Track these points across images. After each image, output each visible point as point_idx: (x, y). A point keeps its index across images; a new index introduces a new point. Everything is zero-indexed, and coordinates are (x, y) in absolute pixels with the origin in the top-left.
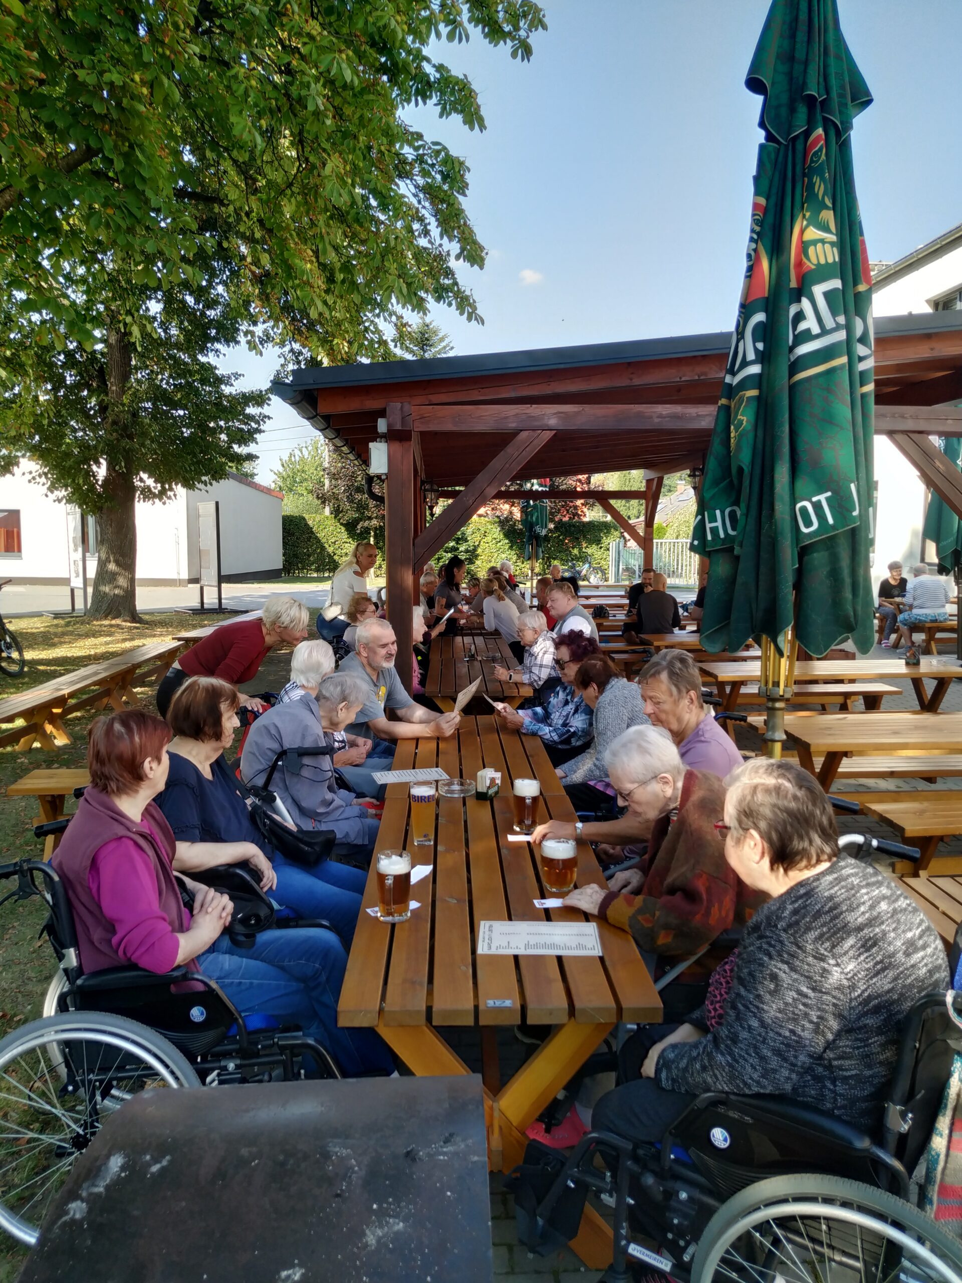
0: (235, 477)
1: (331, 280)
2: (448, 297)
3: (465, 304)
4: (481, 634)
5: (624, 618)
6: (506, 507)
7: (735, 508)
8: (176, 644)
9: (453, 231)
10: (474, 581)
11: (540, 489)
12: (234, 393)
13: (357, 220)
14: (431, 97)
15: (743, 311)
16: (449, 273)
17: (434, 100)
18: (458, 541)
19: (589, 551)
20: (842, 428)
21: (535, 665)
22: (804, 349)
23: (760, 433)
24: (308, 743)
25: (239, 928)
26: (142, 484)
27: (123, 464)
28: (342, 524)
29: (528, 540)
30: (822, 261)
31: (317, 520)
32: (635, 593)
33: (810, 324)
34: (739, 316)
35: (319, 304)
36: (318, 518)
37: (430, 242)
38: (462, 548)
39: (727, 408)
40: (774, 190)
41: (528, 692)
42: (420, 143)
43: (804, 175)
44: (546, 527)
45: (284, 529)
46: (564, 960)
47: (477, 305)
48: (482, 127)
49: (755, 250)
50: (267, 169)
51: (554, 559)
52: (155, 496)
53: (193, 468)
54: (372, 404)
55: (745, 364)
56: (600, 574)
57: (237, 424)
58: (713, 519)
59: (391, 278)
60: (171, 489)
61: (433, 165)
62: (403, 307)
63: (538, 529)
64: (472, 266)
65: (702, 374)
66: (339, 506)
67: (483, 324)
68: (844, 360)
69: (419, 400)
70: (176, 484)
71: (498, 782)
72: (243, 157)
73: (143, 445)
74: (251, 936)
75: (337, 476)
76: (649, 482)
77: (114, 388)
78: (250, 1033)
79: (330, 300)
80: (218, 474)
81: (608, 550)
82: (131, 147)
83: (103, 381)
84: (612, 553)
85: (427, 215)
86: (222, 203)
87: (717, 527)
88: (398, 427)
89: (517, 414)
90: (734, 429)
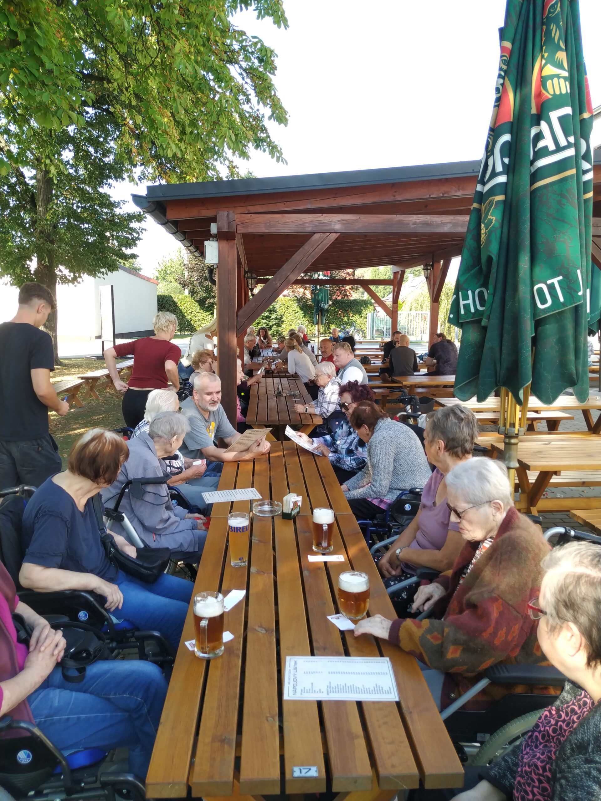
0: (125, 270)
1: (183, 133)
2: (263, 146)
3: (273, 149)
4: (286, 376)
5: (380, 364)
6: (301, 290)
7: (483, 289)
8: (81, 381)
9: (267, 100)
10: (282, 339)
11: (324, 278)
12: (122, 213)
13: (200, 89)
14: (251, 5)
15: (492, 133)
16: (263, 129)
17: (254, 6)
18: (270, 311)
19: (354, 319)
20: (571, 226)
21: (325, 402)
22: (542, 163)
23: (505, 230)
24: (150, 475)
25: (71, 663)
26: (60, 274)
27: (47, 260)
28: (196, 301)
29: (316, 312)
30: (558, 93)
31: (180, 298)
32: (388, 347)
33: (547, 142)
34: (489, 137)
35: (173, 146)
36: (181, 296)
37: (251, 108)
38: (273, 317)
39: (479, 211)
40: (518, 37)
41: (318, 421)
42: (244, 37)
43: (543, 24)
44: (328, 303)
45: (158, 303)
46: (365, 707)
47: (282, 151)
48: (286, 26)
49: (503, 85)
50: (139, 56)
51: (332, 324)
52: (69, 281)
53: (94, 263)
54: (206, 213)
55: (494, 174)
56: (361, 333)
57: (124, 234)
58: (466, 298)
59: (223, 129)
60: (80, 277)
61: (253, 53)
62: (234, 153)
63: (322, 304)
64: (280, 124)
65: (446, 193)
66: (194, 289)
67: (287, 164)
68: (573, 171)
69: (240, 210)
70: (84, 273)
71: (300, 504)
72: (123, 49)
73: (59, 247)
74: (82, 670)
75: (193, 270)
76: (395, 274)
77: (41, 209)
78: (73, 771)
79: (183, 146)
80: (112, 267)
81: (366, 318)
82: (31, 24)
83: (34, 204)
84: (369, 320)
85: (248, 89)
86: (109, 82)
87: (469, 304)
88: (225, 229)
89: (312, 221)
90: (485, 226)
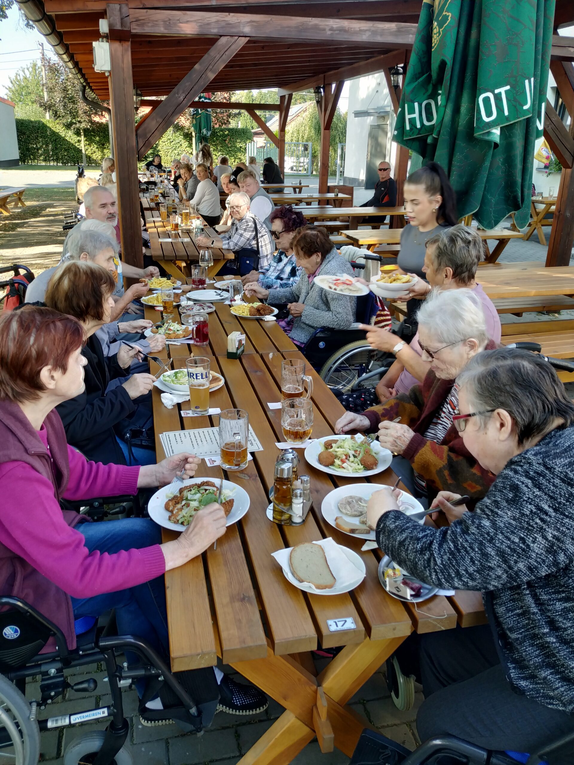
7: (431, 101)
11: (205, 101)
20: (525, 27)
23: (462, 29)
29: (198, 140)
39: (430, 7)
41: (230, 256)
44: (210, 130)
45: (18, 129)
54: (93, 6)
58: (411, 111)
63: (205, 131)
66: (57, 112)
69: (133, 4)
71: (244, 342)
75: (53, 90)
76: (282, 98)
84: (249, 151)
87: (414, 118)
88: (118, 27)
89: (217, 22)
90: (438, 25)
